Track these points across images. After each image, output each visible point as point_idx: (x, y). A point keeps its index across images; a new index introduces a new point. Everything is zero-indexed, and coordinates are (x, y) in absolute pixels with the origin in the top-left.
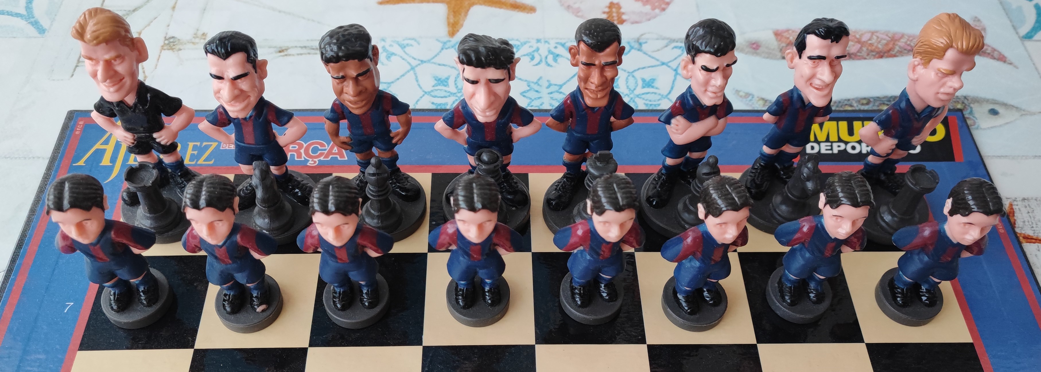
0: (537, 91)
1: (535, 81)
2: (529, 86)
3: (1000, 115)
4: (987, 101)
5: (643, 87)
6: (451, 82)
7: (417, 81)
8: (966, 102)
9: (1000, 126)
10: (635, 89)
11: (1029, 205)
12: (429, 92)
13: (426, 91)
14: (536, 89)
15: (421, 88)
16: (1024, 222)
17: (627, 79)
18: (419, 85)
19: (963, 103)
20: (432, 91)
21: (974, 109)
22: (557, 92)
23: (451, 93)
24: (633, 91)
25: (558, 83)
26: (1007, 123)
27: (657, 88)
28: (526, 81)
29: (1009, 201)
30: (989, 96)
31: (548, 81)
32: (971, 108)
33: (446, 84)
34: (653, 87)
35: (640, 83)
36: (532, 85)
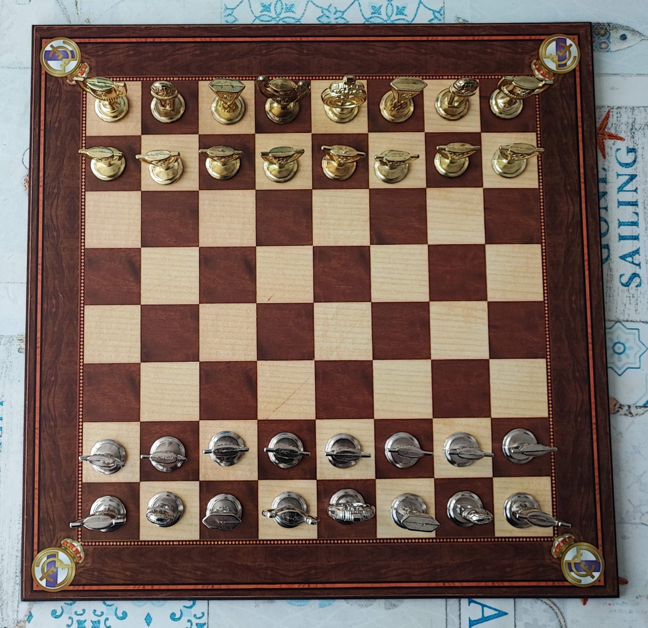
0: (328, 17)
1: (327, 8)
2: (322, 12)
3: (627, 40)
4: (622, 27)
5: (397, 14)
6: (272, 8)
7: (250, 7)
8: (608, 29)
9: (624, 49)
10: (391, 16)
11: (620, 112)
12: (259, 17)
13: (257, 16)
14: (327, 15)
15: (253, 13)
16: (612, 124)
17: (387, 7)
18: (252, 11)
19: (606, 29)
20: (260, 16)
21: (611, 35)
22: (341, 17)
23: (273, 18)
24: (390, 17)
25: (342, 10)
26: (629, 47)
27: (406, 15)
28: (321, 7)
29: (609, 108)
30: (625, 24)
31: (335, 8)
32: (610, 34)
33: (269, 10)
34: (403, 14)
35: (395, 10)
36: (324, 11)
